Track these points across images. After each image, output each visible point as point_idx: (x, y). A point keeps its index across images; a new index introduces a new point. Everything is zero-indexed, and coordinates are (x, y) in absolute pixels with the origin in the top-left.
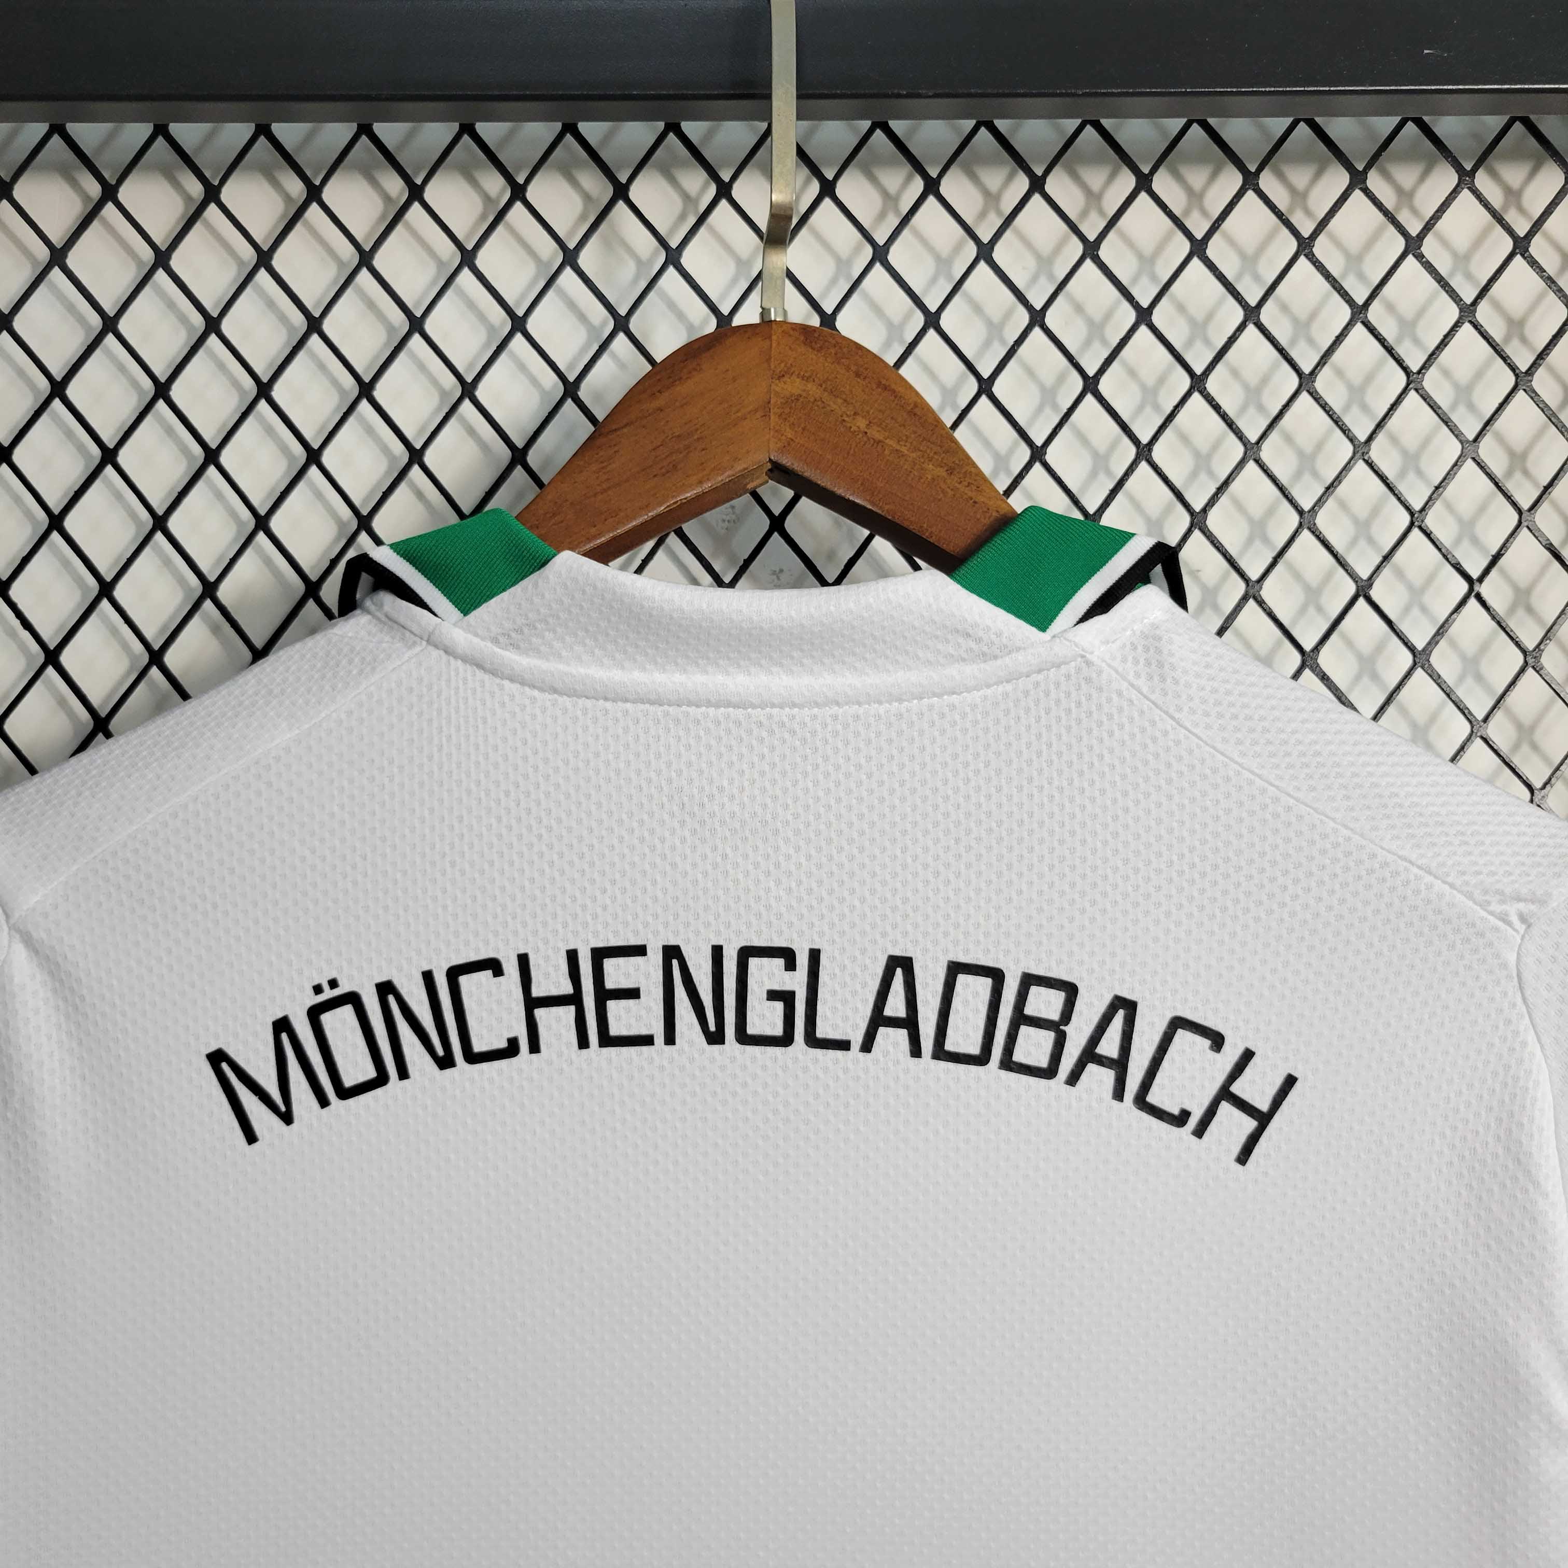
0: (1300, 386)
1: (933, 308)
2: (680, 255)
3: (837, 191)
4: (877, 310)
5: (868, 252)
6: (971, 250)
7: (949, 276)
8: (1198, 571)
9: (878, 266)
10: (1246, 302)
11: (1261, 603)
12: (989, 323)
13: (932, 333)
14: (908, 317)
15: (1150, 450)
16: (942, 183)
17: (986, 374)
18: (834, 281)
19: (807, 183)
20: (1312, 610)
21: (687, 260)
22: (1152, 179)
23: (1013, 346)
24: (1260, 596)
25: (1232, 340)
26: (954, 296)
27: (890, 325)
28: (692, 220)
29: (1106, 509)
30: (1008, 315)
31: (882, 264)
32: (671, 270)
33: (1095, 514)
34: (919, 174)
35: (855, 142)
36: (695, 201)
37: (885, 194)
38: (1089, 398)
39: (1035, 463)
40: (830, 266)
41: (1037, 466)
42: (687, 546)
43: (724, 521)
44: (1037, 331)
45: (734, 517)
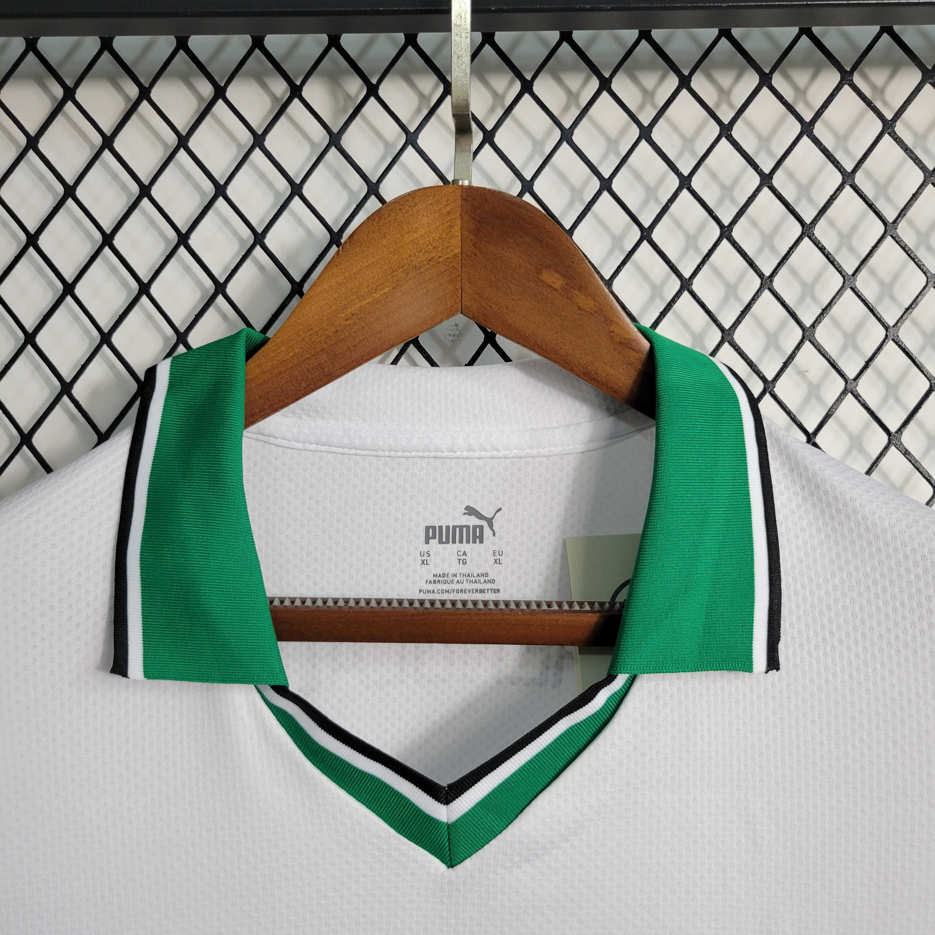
0: (886, 231)
1: (606, 176)
2: (417, 137)
3: (534, 88)
4: (563, 177)
5: (557, 134)
6: (635, 132)
7: (617, 153)
8: (806, 371)
9: (565, 145)
10: (844, 169)
11: (857, 396)
12: (647, 188)
13: (605, 194)
14: (587, 182)
15: (771, 281)
16: (613, 81)
17: (646, 224)
18: (531, 157)
19: (511, 83)
20: (891, 401)
21: (422, 141)
22: (772, 77)
23: (667, 204)
24: (857, 391)
25: (833, 198)
26: (622, 166)
27: (573, 189)
28: (425, 112)
29: (738, 325)
30: (661, 180)
31: (568, 143)
32: (410, 149)
33: (730, 329)
34: (596, 76)
35: (546, 53)
36: (428, 99)
37: (569, 92)
38: (725, 242)
39: (684, 291)
40: (528, 146)
41: (686, 294)
42: (422, 355)
43: (450, 335)
44: (685, 192)
45: (457, 332)
